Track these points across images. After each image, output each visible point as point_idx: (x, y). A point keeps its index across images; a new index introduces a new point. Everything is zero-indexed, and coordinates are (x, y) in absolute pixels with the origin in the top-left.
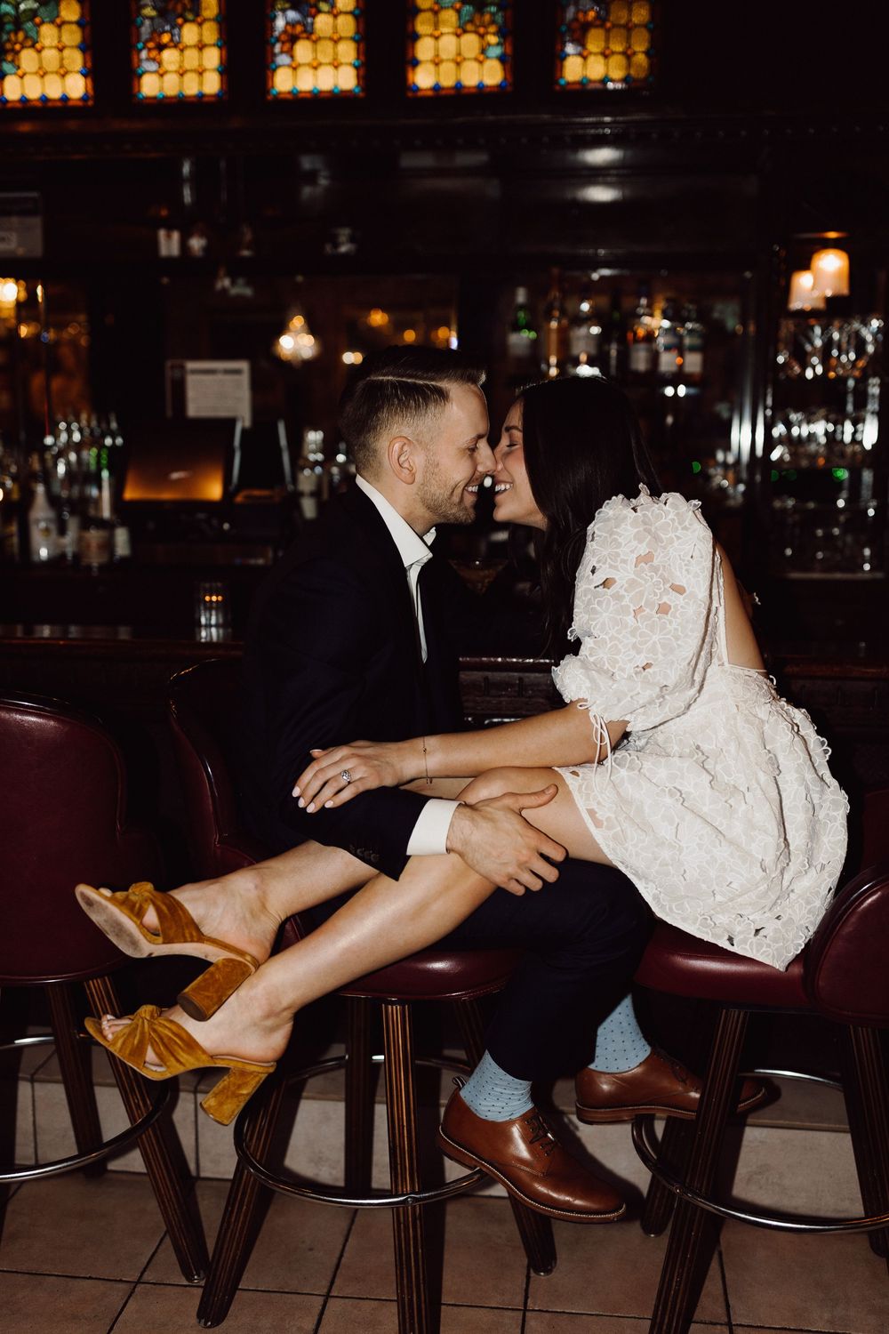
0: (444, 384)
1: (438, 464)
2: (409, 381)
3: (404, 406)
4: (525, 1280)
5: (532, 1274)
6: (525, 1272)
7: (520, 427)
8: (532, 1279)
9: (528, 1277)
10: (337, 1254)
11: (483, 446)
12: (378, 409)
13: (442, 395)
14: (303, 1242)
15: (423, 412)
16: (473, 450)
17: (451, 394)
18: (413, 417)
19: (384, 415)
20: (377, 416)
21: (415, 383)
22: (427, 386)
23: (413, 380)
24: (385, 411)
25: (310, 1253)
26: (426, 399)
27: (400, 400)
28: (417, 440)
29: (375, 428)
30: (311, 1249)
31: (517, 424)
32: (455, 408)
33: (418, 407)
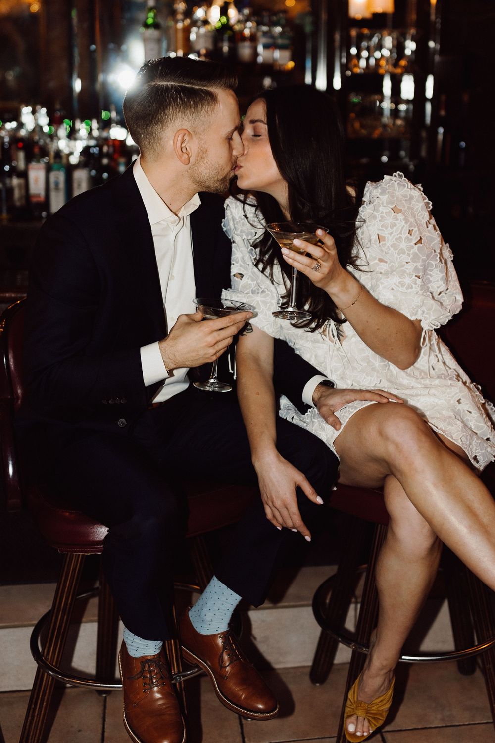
0: (213, 89)
1: (207, 151)
2: (188, 86)
3: (186, 105)
4: (239, 726)
5: (244, 721)
6: (238, 721)
7: (266, 122)
8: (244, 726)
9: (241, 724)
10: (100, 731)
11: (236, 135)
12: (166, 107)
13: (213, 97)
14: (72, 727)
15: (200, 110)
16: (229, 139)
17: (218, 97)
18: (192, 113)
19: (170, 112)
20: (164, 113)
21: (193, 88)
22: (202, 90)
23: (191, 86)
24: (171, 108)
25: (80, 733)
26: (202, 99)
27: (182, 101)
28: (194, 132)
29: (162, 122)
30: (80, 731)
31: (263, 119)
32: (221, 107)
33: (196, 105)
